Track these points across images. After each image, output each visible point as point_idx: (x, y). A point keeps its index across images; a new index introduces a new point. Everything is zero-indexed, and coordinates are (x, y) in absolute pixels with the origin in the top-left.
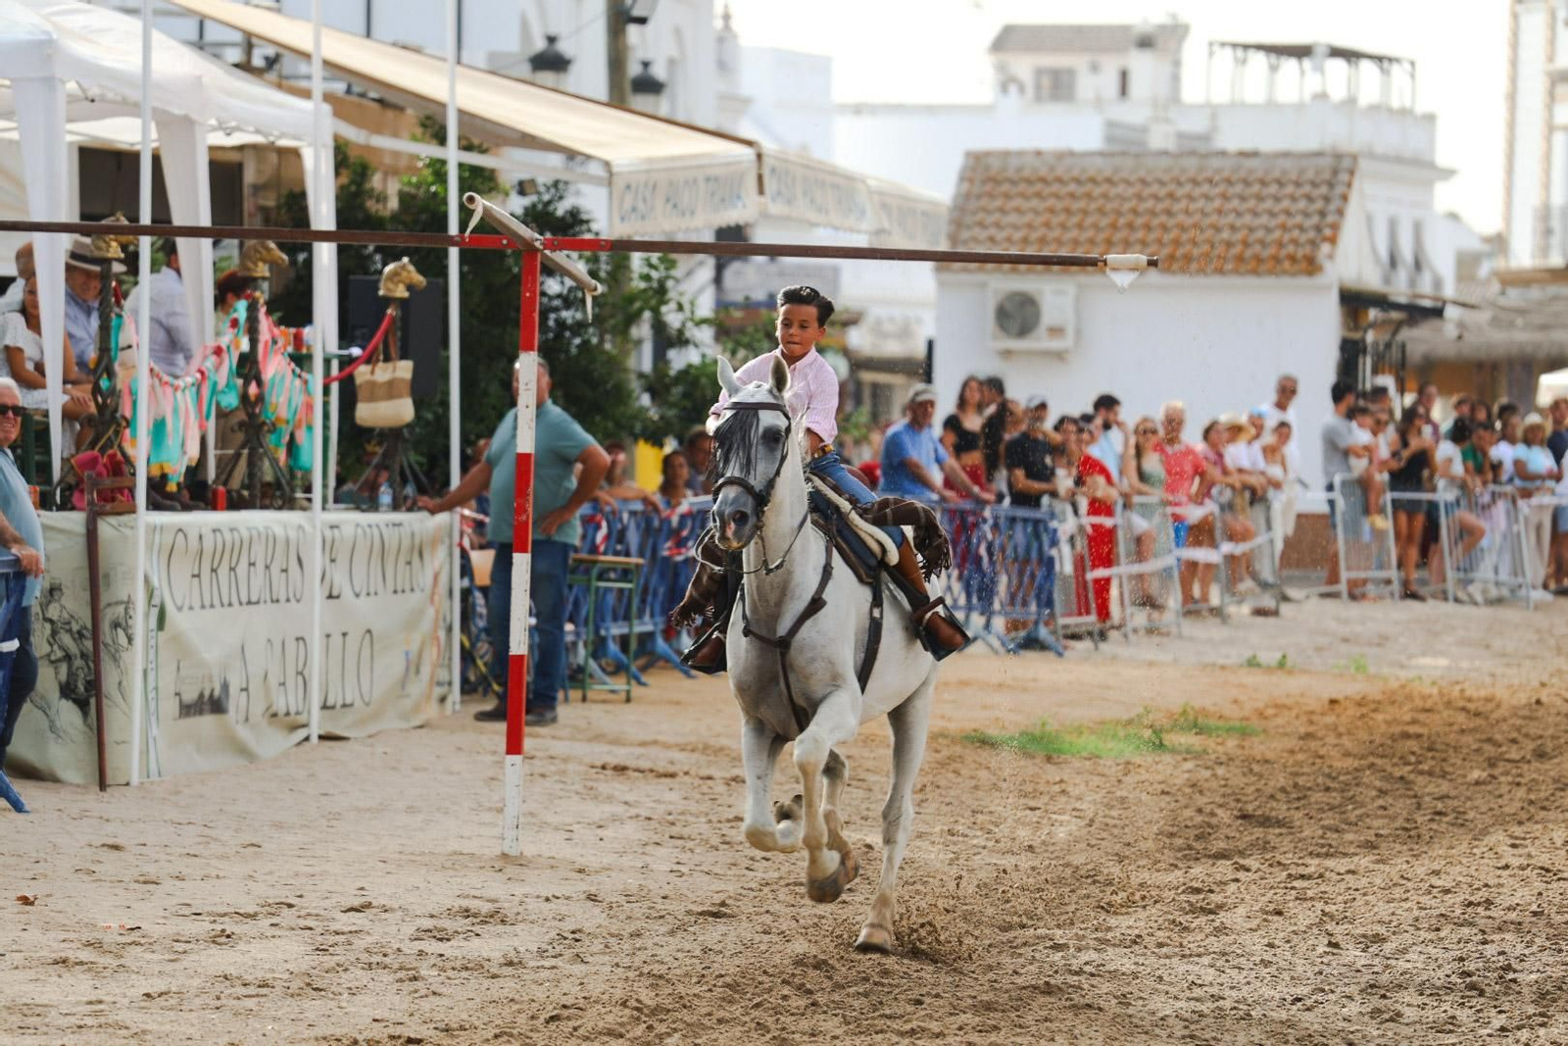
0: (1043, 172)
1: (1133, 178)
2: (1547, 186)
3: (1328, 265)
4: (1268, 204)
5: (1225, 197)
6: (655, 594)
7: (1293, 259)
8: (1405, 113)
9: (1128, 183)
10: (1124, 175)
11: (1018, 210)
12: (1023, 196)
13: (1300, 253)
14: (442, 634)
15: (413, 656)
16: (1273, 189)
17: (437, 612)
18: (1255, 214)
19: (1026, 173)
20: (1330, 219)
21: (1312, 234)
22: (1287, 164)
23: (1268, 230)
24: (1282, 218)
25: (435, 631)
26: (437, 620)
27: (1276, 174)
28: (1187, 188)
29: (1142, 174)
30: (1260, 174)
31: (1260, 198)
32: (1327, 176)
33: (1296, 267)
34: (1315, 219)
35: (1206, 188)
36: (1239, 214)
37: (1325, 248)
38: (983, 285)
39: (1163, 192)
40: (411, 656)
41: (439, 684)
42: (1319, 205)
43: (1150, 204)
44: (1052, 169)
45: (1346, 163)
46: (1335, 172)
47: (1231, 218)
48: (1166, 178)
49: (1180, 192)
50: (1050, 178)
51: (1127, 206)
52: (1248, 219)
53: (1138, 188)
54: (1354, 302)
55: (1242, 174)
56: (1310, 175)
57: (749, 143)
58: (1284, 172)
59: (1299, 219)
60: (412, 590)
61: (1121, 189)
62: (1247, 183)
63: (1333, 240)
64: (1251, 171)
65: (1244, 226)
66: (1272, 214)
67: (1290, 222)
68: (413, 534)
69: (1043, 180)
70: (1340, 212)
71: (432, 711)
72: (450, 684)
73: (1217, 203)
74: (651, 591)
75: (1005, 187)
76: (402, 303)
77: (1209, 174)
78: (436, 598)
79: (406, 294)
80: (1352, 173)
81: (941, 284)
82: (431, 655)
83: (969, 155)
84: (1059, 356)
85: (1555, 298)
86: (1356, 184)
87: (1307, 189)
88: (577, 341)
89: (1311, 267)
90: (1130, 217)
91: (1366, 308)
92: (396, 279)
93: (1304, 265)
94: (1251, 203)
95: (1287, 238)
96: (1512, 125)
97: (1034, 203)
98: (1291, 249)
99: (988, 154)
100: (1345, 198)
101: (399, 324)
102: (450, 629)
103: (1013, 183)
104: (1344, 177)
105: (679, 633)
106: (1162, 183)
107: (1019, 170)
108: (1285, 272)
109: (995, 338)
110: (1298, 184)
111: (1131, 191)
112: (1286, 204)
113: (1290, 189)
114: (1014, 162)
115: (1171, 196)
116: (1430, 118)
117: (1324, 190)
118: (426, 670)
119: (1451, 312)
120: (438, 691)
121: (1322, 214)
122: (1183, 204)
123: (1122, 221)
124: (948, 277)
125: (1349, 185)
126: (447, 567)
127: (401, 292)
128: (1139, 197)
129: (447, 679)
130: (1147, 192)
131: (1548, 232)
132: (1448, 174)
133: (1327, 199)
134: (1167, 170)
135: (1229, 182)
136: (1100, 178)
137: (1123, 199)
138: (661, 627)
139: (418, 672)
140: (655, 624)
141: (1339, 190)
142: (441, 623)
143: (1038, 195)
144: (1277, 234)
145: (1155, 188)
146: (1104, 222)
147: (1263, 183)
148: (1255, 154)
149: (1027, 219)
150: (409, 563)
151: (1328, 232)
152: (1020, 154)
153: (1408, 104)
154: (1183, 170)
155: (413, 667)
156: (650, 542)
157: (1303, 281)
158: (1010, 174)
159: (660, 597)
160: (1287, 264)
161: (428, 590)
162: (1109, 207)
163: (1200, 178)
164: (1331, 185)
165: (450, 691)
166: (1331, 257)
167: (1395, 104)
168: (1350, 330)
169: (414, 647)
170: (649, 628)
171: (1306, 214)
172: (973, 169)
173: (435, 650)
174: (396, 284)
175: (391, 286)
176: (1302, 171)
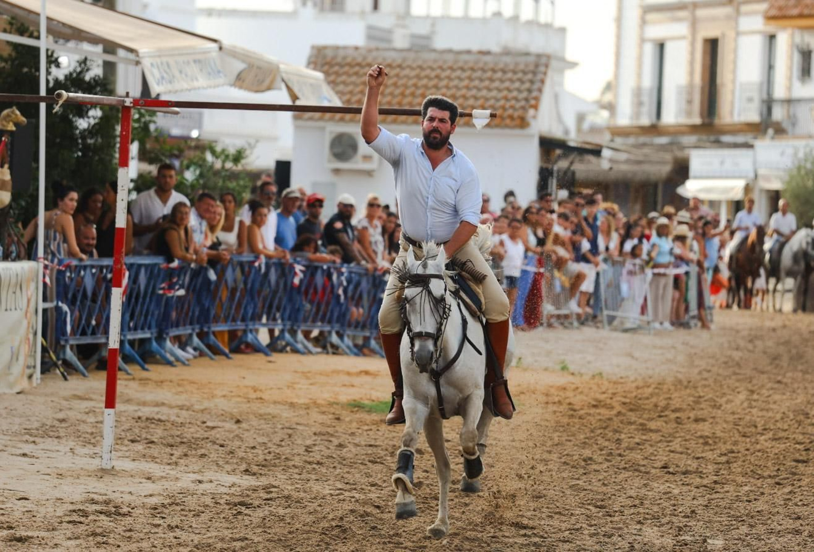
0: (359, 60)
1: (414, 65)
2: (639, 75)
3: (533, 123)
4: (497, 84)
5: (470, 79)
6: (153, 315)
7: (511, 117)
8: (548, 26)
9: (412, 68)
10: (409, 63)
11: (344, 83)
12: (346, 73)
13: (516, 114)
14: (31, 336)
15: (15, 350)
16: (499, 75)
17: (29, 323)
18: (489, 89)
19: (349, 60)
20: (535, 94)
21: (523, 103)
22: (508, 59)
23: (497, 100)
24: (505, 93)
25: (27, 334)
26: (28, 327)
27: (501, 66)
28: (448, 73)
29: (420, 63)
30: (491, 66)
31: (491, 80)
32: (531, 68)
33: (514, 123)
34: (525, 94)
35: (458, 73)
36: (479, 89)
37: (531, 112)
38: (323, 129)
39: (433, 74)
40: (14, 350)
41: (28, 367)
42: (527, 85)
43: (425, 81)
44: (365, 58)
45: (543, 60)
46: (537, 66)
47: (474, 92)
48: (435, 66)
49: (444, 75)
50: (364, 63)
51: (411, 82)
52: (484, 93)
53: (417, 71)
54: (548, 145)
55: (481, 65)
56: (522, 67)
57: (215, 41)
58: (506, 65)
59: (515, 94)
60: (16, 309)
61: (407, 72)
62: (484, 70)
63: (536, 107)
64: (486, 63)
65: (483, 97)
66: (499, 90)
67: (510, 95)
68: (17, 275)
69: (359, 65)
70: (540, 90)
71: (24, 384)
72: (34, 367)
73: (466, 82)
74: (150, 313)
75: (336, 68)
76: (11, 133)
77: (460, 64)
78: (28, 314)
79: (14, 129)
80: (547, 66)
81: (297, 128)
82: (25, 349)
83: (313, 47)
84: (369, 173)
85: (644, 145)
86: (550, 73)
87: (520, 75)
88: (97, 158)
89: (523, 123)
90: (412, 89)
91: (554, 150)
92: (7, 119)
93: (518, 122)
94: (487, 83)
95: (508, 105)
96: (619, 37)
97: (354, 79)
98: (510, 112)
99: (325, 47)
100: (542, 82)
101: (9, 146)
102: (35, 334)
103: (342, 66)
104: (542, 69)
105: (165, 339)
106: (432, 69)
107: (344, 58)
108: (507, 126)
109: (329, 161)
110: (515, 72)
111: (413, 73)
112: (507, 84)
113: (510, 75)
114: (341, 53)
115: (437, 77)
116: (563, 30)
117: (530, 76)
118: (22, 359)
119: (606, 153)
120: (28, 371)
121: (529, 91)
122: (444, 83)
123: (408, 92)
124: (300, 123)
125: (545, 74)
126: (35, 295)
127: (11, 127)
128: (418, 77)
129: (33, 364)
130: (423, 74)
131: (640, 104)
132: (573, 65)
133: (532, 82)
134: (435, 61)
135: (472, 69)
136: (394, 65)
137: (408, 77)
138: (155, 335)
139: (17, 359)
140: (152, 334)
141: (539, 77)
142: (31, 330)
143: (356, 74)
144: (502, 102)
145: (428, 72)
146: (397, 92)
147: (494, 71)
148: (488, 53)
149: (350, 88)
150: (14, 293)
151: (533, 102)
152: (345, 48)
153: (549, 20)
154: (445, 62)
155: (15, 356)
156: (152, 284)
157: (518, 131)
158: (339, 60)
159: (156, 317)
160: (508, 121)
161: (24, 311)
162: (401, 82)
163: (455, 67)
164: (534, 73)
165: (34, 372)
166: (534, 117)
167: (543, 19)
168: (545, 162)
169: (16, 344)
170: (148, 335)
171: (519, 90)
172: (317, 56)
173: (27, 347)
174: (8, 122)
175: (5, 123)
176: (517, 64)
